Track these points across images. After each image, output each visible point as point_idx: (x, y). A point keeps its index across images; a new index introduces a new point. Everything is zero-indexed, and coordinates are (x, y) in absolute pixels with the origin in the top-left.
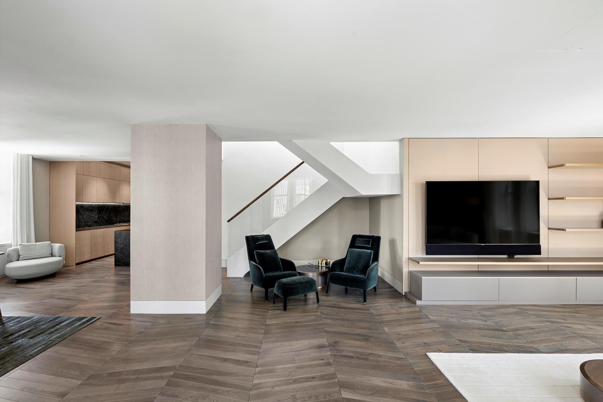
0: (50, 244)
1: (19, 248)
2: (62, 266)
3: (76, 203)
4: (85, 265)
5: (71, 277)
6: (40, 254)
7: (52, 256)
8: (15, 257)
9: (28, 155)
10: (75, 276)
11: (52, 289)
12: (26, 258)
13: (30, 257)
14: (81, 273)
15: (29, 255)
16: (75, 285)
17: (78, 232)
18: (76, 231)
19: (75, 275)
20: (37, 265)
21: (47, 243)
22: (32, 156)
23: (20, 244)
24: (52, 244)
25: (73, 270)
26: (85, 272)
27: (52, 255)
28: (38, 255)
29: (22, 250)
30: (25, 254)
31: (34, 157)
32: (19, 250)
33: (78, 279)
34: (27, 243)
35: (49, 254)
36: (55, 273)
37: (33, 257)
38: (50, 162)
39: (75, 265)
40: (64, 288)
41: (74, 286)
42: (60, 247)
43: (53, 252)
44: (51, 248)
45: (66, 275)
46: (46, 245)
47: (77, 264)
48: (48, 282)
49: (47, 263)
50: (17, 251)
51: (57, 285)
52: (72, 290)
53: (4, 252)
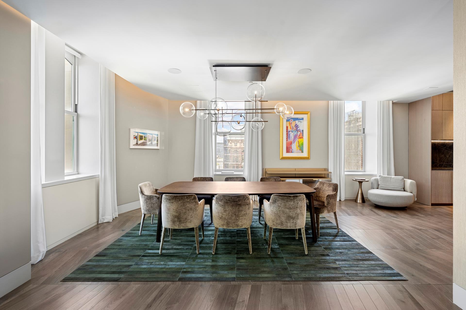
0: (403, 179)
1: (379, 179)
2: (412, 202)
3: (432, 141)
4: (442, 208)
5: (417, 216)
6: (393, 186)
7: (404, 191)
8: (376, 186)
9: (389, 101)
10: (422, 216)
11: (391, 222)
12: (383, 188)
13: (386, 187)
14: (430, 215)
15: (385, 186)
16: (414, 226)
17: (434, 172)
18: (432, 169)
19: (424, 215)
20: (388, 195)
21: (400, 178)
22: (392, 101)
23: (379, 175)
24: (404, 179)
25: (425, 210)
26: (435, 216)
27: (404, 189)
28: (393, 188)
29: (380, 181)
30: (382, 184)
31: (394, 101)
32: (379, 180)
33: (422, 220)
34: (387, 175)
35: (402, 188)
36: (406, 207)
37: (388, 188)
38: (409, 103)
39: (431, 205)
40: (402, 224)
41: (412, 227)
42: (411, 183)
43: (405, 187)
44: (403, 183)
45: (415, 213)
46: (399, 179)
47: (433, 205)
48: (395, 213)
49: (396, 196)
50: (377, 180)
51: (398, 220)
52: (406, 230)
53: (368, 180)
